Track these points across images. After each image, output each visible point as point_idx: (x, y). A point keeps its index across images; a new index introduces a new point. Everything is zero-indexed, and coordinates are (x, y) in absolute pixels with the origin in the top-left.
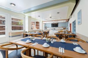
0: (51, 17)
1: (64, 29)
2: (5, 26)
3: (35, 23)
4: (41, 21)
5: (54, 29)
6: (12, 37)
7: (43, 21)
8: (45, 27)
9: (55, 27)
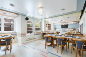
0: (62, 20)
1: (74, 30)
2: (32, 28)
3: (48, 24)
4: (52, 23)
5: (64, 30)
6: (37, 34)
7: (53, 23)
8: (55, 28)
9: (65, 28)
